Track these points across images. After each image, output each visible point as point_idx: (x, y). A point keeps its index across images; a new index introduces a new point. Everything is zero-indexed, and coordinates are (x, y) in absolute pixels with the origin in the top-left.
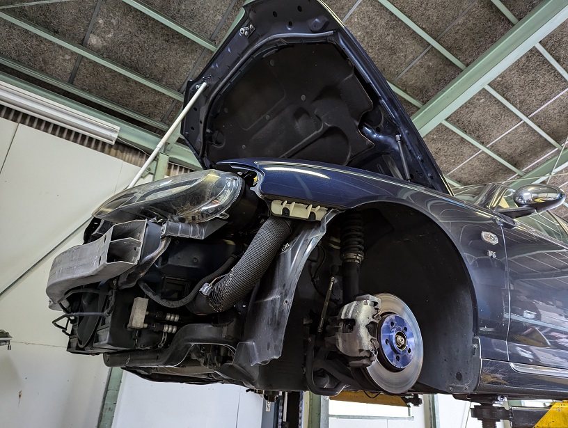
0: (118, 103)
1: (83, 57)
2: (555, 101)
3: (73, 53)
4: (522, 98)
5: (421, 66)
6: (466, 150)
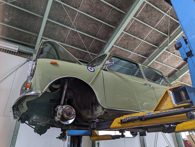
1: (4, 25)
2: (161, 20)
4: (150, 21)
5: (112, 15)
6: (137, 42)
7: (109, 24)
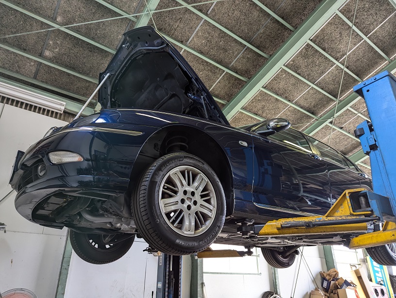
0: (64, 89)
1: (41, 63)
2: (328, 73)
3: (35, 61)
4: (308, 73)
5: (243, 58)
6: (280, 105)
7: (236, 73)
